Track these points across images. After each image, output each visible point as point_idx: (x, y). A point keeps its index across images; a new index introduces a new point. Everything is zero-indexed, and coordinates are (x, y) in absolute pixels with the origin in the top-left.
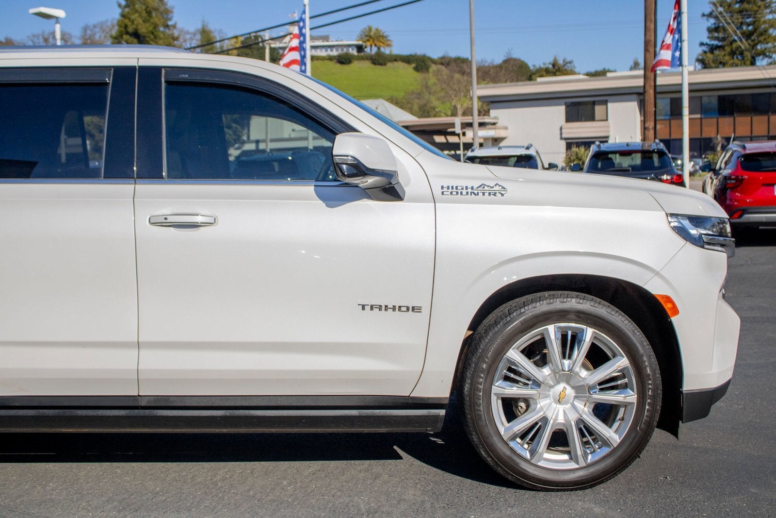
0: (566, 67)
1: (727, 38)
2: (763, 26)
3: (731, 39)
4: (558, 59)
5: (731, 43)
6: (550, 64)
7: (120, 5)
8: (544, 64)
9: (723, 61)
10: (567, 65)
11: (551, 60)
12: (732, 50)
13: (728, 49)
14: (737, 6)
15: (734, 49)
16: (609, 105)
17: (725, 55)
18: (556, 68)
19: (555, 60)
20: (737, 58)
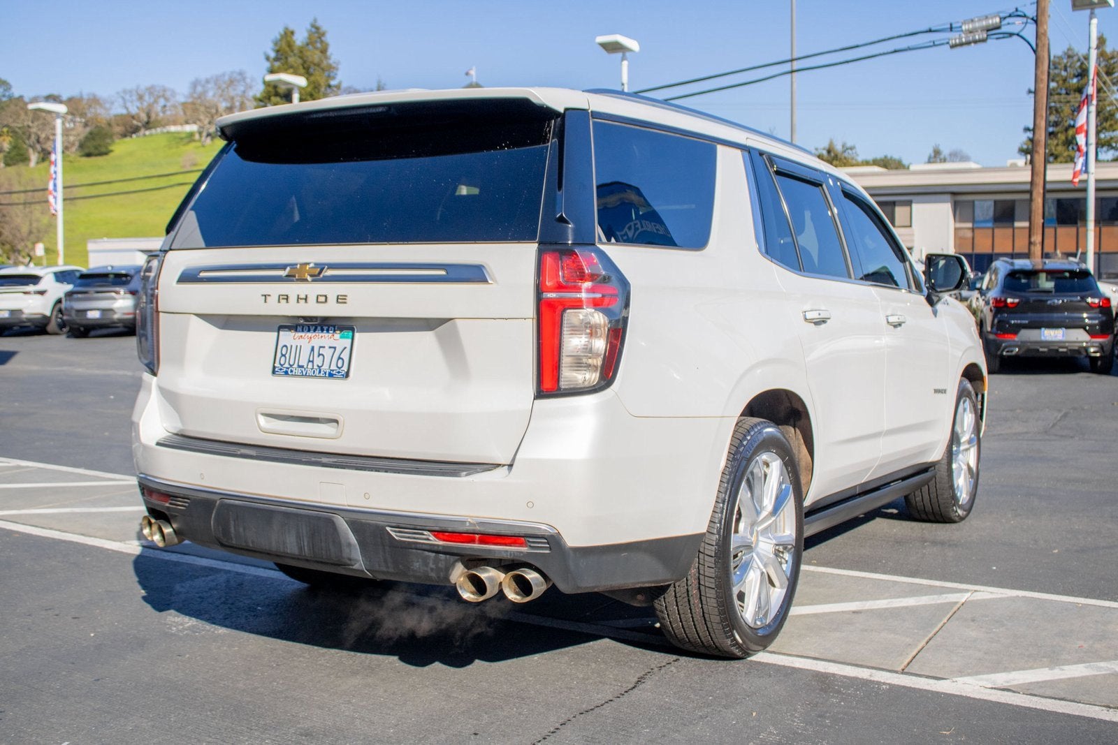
0: (846, 155)
1: (1061, 122)
2: (1108, 109)
3: (1066, 124)
4: (835, 143)
5: (1066, 130)
6: (824, 149)
7: (268, 59)
8: (816, 149)
9: (1056, 153)
10: (847, 151)
11: (826, 145)
12: (1067, 138)
13: (1062, 137)
14: (1075, 80)
15: (1070, 137)
16: (914, 206)
17: (1057, 145)
18: (832, 154)
19: (831, 144)
20: (1073, 148)
